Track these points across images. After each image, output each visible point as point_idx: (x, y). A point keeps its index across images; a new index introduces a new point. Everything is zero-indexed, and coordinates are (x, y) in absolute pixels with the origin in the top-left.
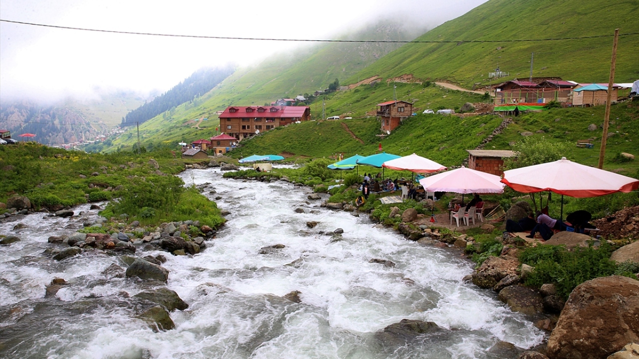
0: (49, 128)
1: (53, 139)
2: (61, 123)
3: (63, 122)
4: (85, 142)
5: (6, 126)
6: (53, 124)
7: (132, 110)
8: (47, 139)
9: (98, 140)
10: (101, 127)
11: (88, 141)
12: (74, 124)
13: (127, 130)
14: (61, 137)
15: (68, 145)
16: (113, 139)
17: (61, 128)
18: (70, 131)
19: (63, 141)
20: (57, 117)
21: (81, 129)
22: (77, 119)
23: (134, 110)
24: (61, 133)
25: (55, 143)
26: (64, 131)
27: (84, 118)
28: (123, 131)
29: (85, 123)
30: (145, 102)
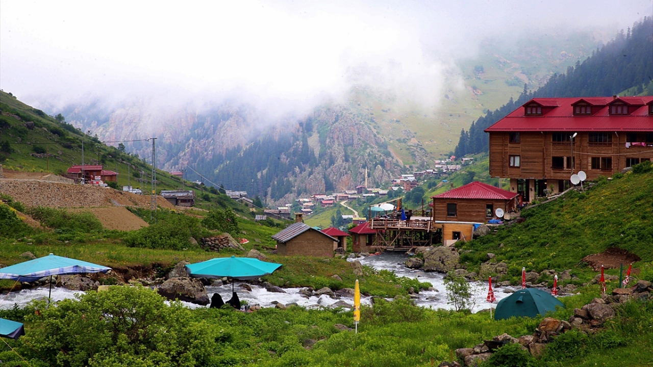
0: (295, 153)
1: (302, 182)
2: (322, 142)
3: (328, 140)
4: (367, 192)
5: (211, 148)
6: (305, 145)
7: (489, 113)
8: (288, 181)
9: (396, 189)
10: (414, 155)
11: (376, 190)
12: (352, 145)
13: (466, 164)
14: (320, 177)
15: (329, 197)
16: (430, 187)
17: (322, 155)
18: (339, 162)
19: (322, 187)
20: (315, 129)
21: (366, 157)
22: (358, 134)
23: (493, 109)
24: (319, 168)
25: (305, 191)
26: (328, 163)
27: (375, 131)
28: (459, 167)
29: (377, 143)
30: (522, 90)
